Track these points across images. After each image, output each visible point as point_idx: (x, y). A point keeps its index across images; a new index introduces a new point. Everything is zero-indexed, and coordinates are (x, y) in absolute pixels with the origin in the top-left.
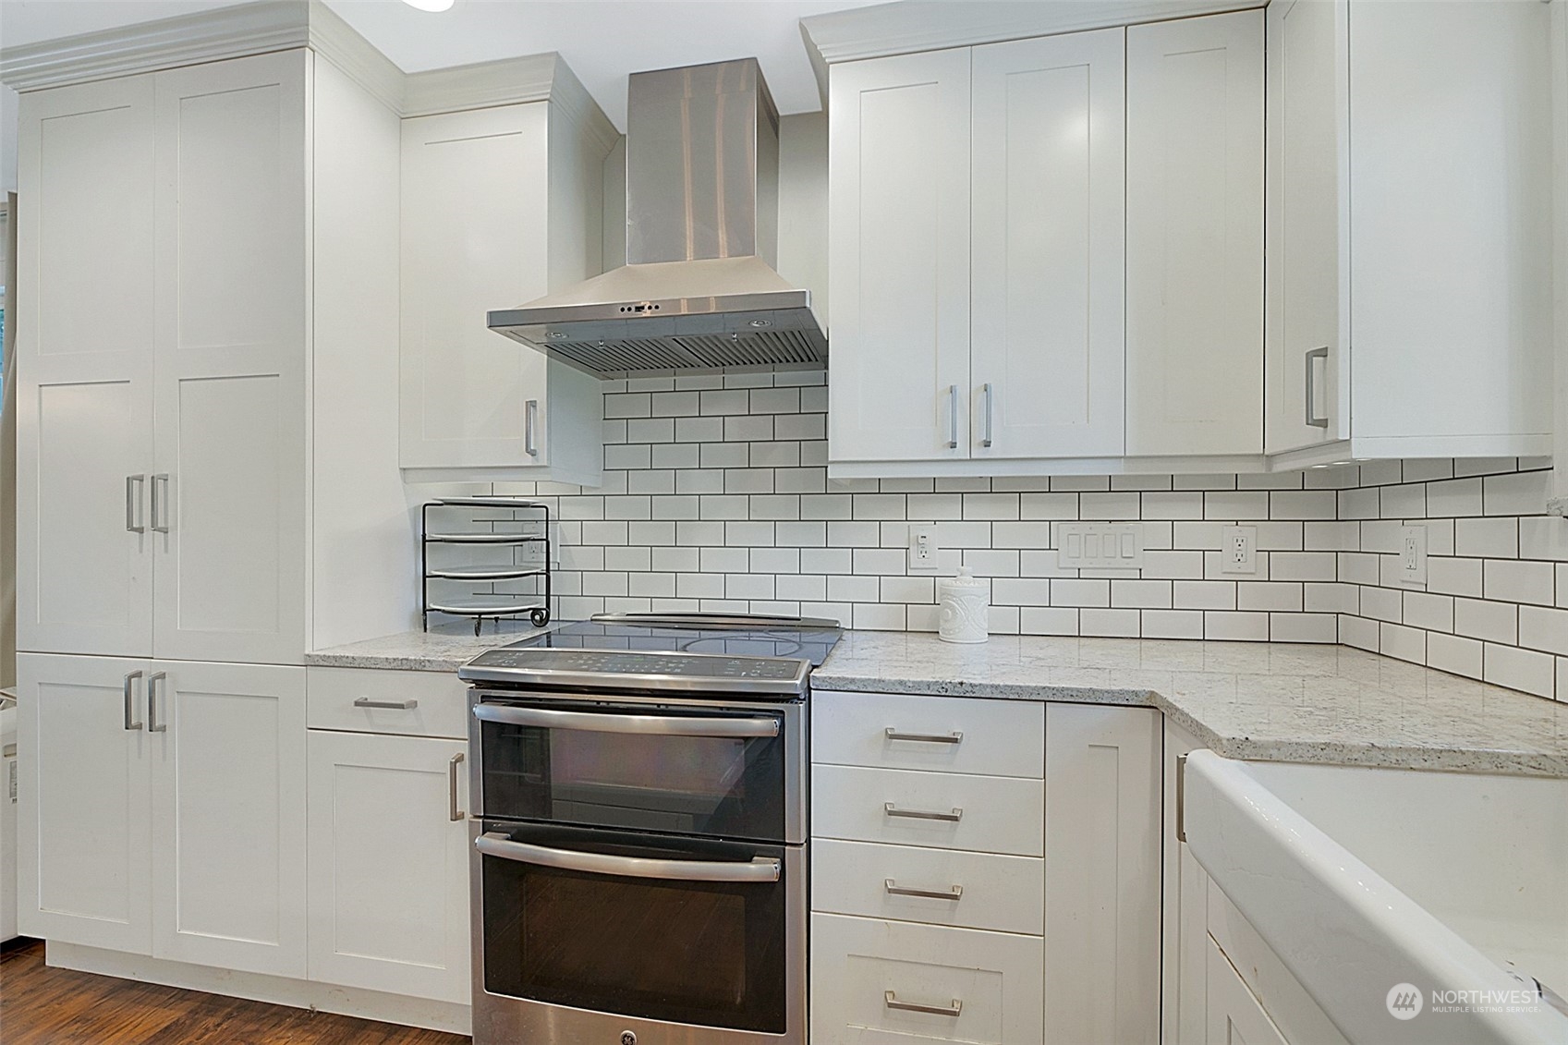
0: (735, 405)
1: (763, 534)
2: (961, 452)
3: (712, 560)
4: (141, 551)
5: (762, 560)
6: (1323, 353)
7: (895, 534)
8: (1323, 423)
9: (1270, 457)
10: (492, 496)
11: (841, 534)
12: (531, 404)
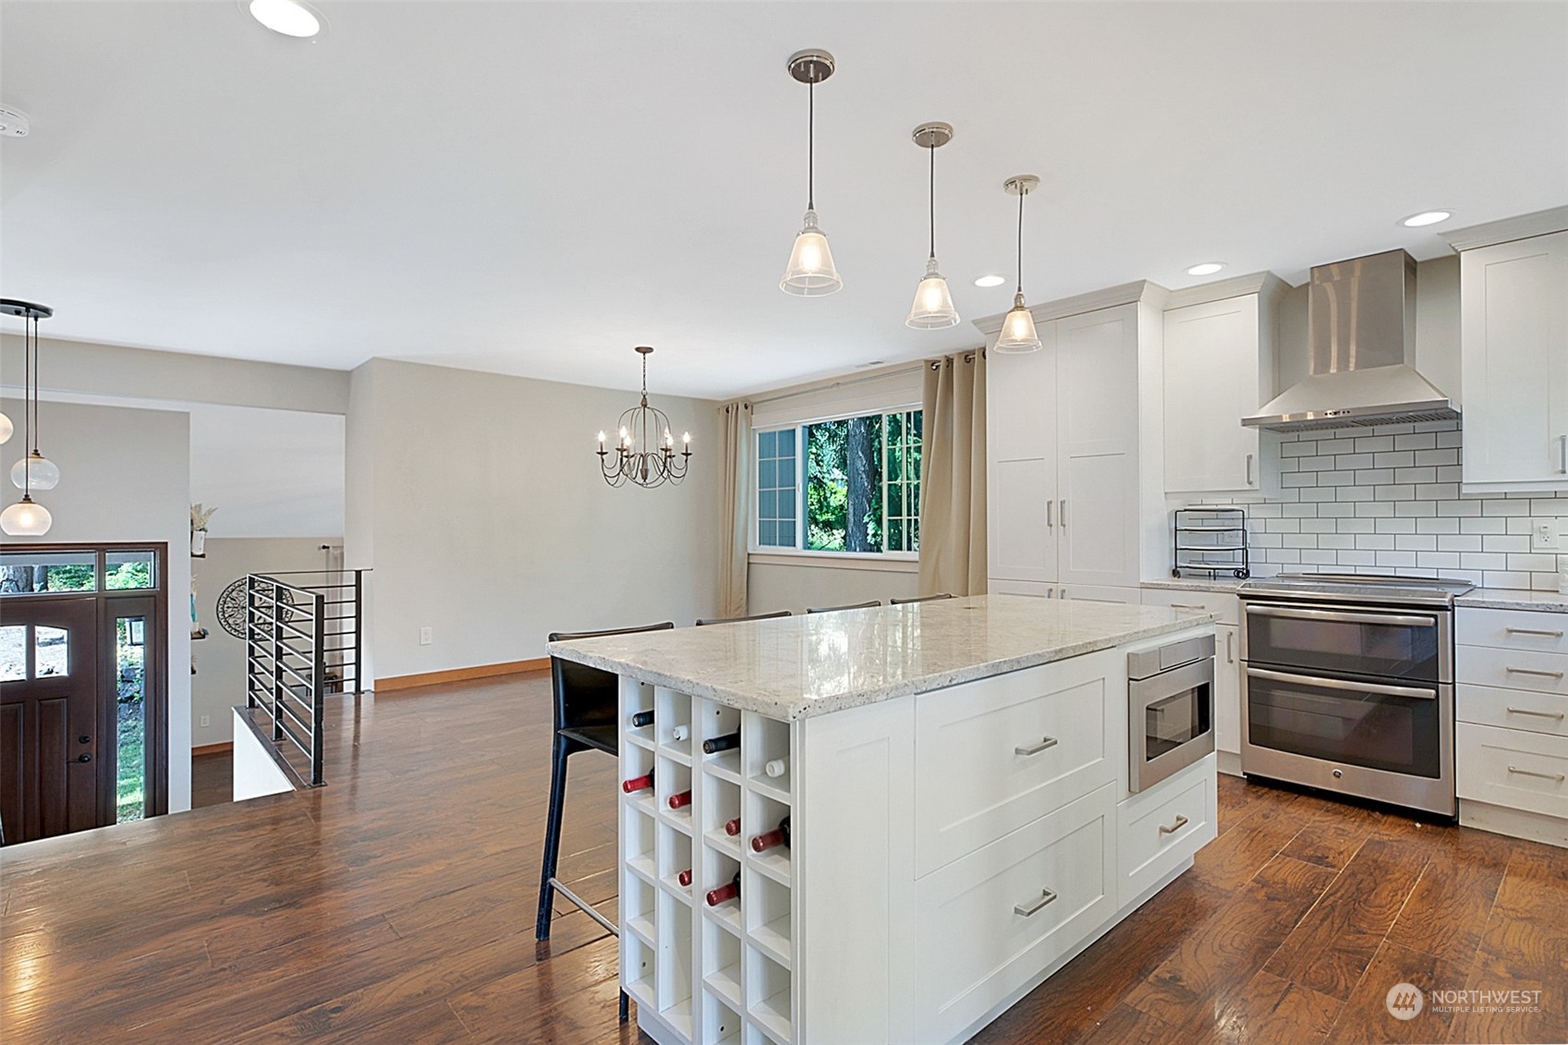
0: (1382, 444)
4: (1051, 534)
7: (1519, 525)
10: (1202, 504)
11: (1471, 524)
12: (1250, 457)
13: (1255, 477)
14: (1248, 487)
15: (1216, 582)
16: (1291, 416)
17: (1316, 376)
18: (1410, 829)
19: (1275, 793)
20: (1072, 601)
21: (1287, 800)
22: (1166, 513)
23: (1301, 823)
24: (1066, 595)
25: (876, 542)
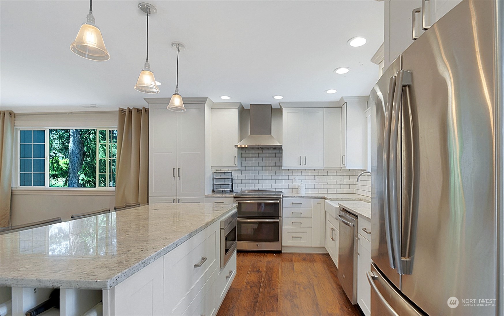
0: (265, 155)
1: (269, 177)
2: (302, 166)
3: (260, 182)
4: (174, 180)
5: (269, 182)
6: (344, 156)
7: (291, 177)
8: (344, 164)
9: (342, 167)
10: (220, 171)
11: (282, 177)
12: (235, 157)
13: (237, 163)
14: (234, 166)
15: (226, 194)
16: (248, 146)
17: (251, 135)
18: (273, 256)
19: (242, 254)
20: (182, 203)
21: (246, 255)
22: (211, 173)
23: (251, 261)
24: (180, 201)
25: (83, 183)
